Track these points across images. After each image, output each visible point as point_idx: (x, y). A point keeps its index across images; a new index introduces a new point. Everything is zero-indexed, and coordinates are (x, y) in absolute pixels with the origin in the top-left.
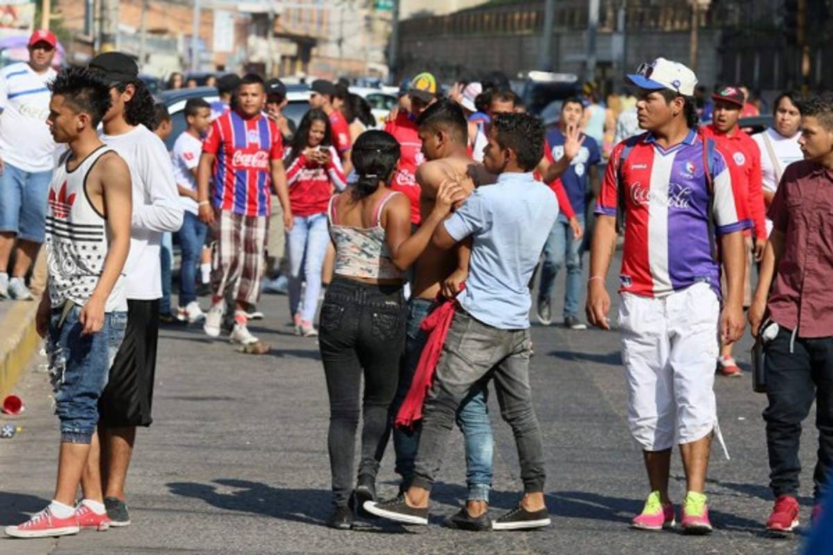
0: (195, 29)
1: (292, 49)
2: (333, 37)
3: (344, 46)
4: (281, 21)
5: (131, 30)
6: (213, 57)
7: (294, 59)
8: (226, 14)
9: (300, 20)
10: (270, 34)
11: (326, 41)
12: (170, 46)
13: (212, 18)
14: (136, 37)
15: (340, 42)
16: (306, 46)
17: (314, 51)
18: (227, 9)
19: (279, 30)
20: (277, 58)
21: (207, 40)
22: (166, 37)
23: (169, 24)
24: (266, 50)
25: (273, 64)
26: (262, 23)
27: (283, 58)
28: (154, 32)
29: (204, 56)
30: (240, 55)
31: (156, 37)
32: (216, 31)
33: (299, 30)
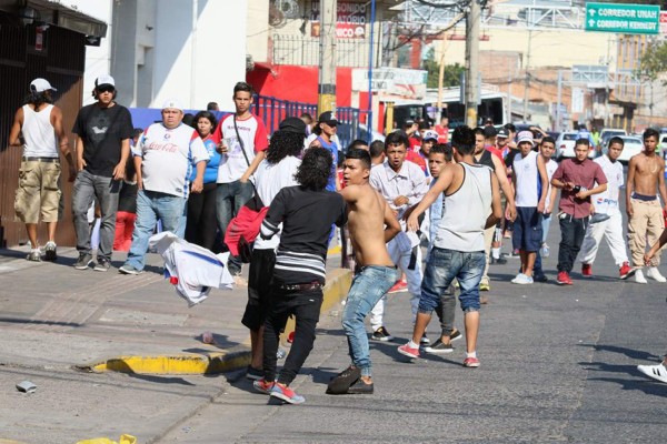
0: (559, 99)
1: (621, 111)
2: (648, 103)
3: (654, 109)
4: (613, 93)
5: (520, 100)
6: (570, 116)
7: (622, 117)
8: (579, 90)
9: (626, 92)
10: (606, 101)
11: (644, 105)
12: (544, 110)
13: (571, 92)
14: (523, 104)
15: (651, 106)
16: (629, 109)
17: (636, 112)
18: (580, 87)
19: (611, 99)
20: (611, 116)
21: (566, 105)
22: (541, 104)
23: (544, 96)
24: (604, 111)
25: (609, 120)
26: (602, 94)
27: (615, 116)
28: (534, 101)
29: (565, 116)
30: (588, 115)
31: (535, 104)
32: (573, 100)
33: (625, 99)
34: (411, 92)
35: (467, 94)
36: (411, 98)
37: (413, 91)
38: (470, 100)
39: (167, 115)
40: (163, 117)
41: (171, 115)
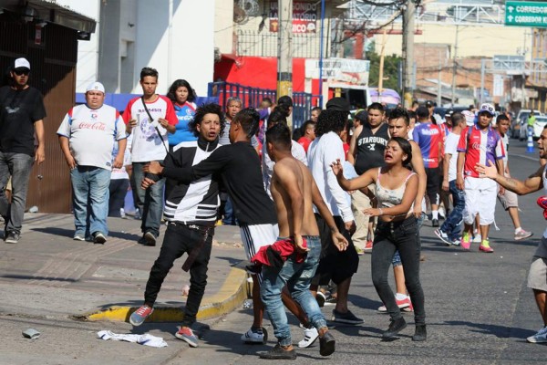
0: (482, 85)
1: (535, 94)
4: (529, 79)
5: (449, 86)
6: (493, 99)
7: (537, 100)
8: (499, 76)
9: (540, 78)
10: (523, 86)
12: (469, 94)
13: (492, 79)
14: (451, 89)
16: (543, 93)
18: (501, 74)
19: (527, 84)
20: (527, 99)
21: (489, 90)
22: (467, 89)
23: (470, 82)
24: (521, 94)
25: (525, 102)
26: (519, 80)
27: (531, 99)
28: (461, 86)
29: (488, 98)
30: (508, 97)
31: (462, 89)
32: (494, 85)
33: (539, 84)
34: (355, 79)
35: (404, 80)
36: (356, 84)
37: (358, 78)
38: (407, 86)
40: (87, 99)
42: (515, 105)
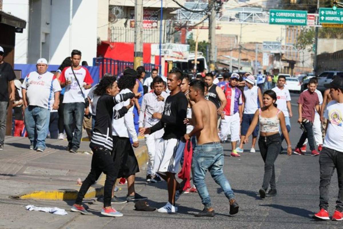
0: (256, 59)
1: (288, 65)
2: (301, 60)
3: (304, 63)
4: (284, 56)
5: (236, 59)
6: (262, 68)
7: (288, 68)
9: (290, 55)
10: (280, 60)
11: (299, 62)
12: (249, 64)
13: (262, 55)
14: (238, 61)
15: (303, 62)
16: (292, 64)
17: (295, 65)
18: (267, 53)
19: (283, 59)
20: (283, 67)
21: (260, 62)
22: (247, 61)
23: (249, 57)
24: (279, 65)
25: (282, 69)
26: (278, 56)
27: (285, 67)
28: (243, 60)
29: (260, 67)
30: (271, 66)
31: (244, 61)
32: (263, 59)
33: (290, 59)
34: (181, 56)
35: (210, 56)
36: (181, 59)
37: (182, 55)
38: (211, 59)
39: (39, 67)
40: (37, 68)
41: (42, 67)
42: (276, 71)
